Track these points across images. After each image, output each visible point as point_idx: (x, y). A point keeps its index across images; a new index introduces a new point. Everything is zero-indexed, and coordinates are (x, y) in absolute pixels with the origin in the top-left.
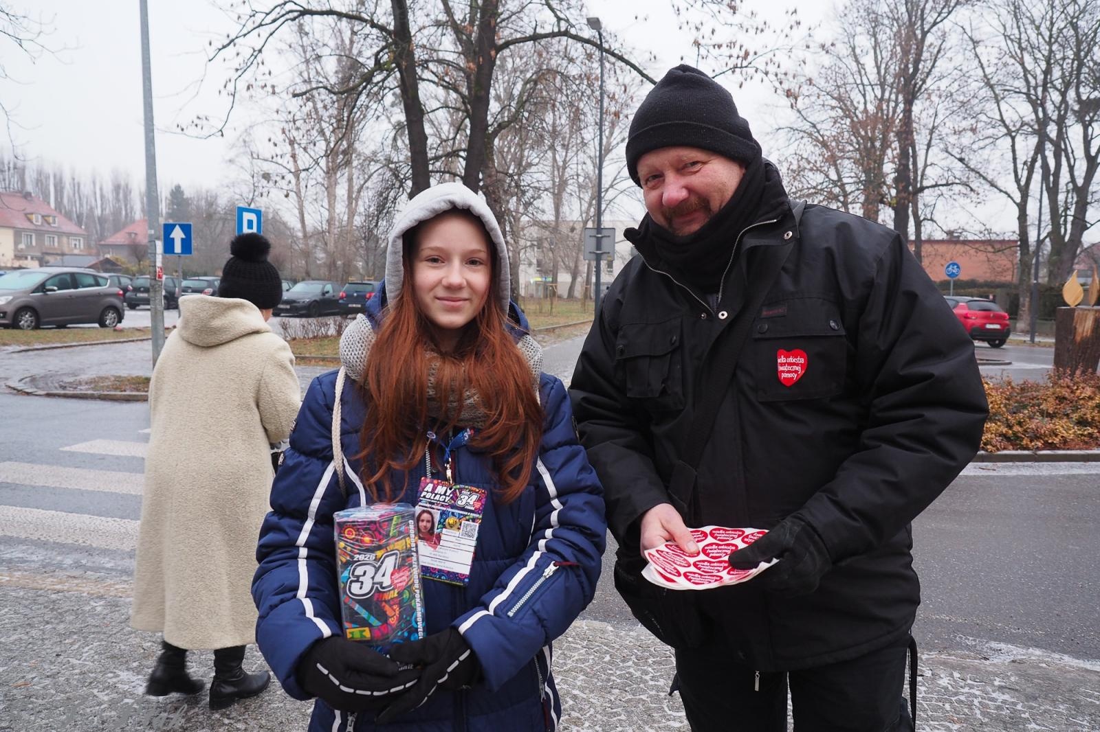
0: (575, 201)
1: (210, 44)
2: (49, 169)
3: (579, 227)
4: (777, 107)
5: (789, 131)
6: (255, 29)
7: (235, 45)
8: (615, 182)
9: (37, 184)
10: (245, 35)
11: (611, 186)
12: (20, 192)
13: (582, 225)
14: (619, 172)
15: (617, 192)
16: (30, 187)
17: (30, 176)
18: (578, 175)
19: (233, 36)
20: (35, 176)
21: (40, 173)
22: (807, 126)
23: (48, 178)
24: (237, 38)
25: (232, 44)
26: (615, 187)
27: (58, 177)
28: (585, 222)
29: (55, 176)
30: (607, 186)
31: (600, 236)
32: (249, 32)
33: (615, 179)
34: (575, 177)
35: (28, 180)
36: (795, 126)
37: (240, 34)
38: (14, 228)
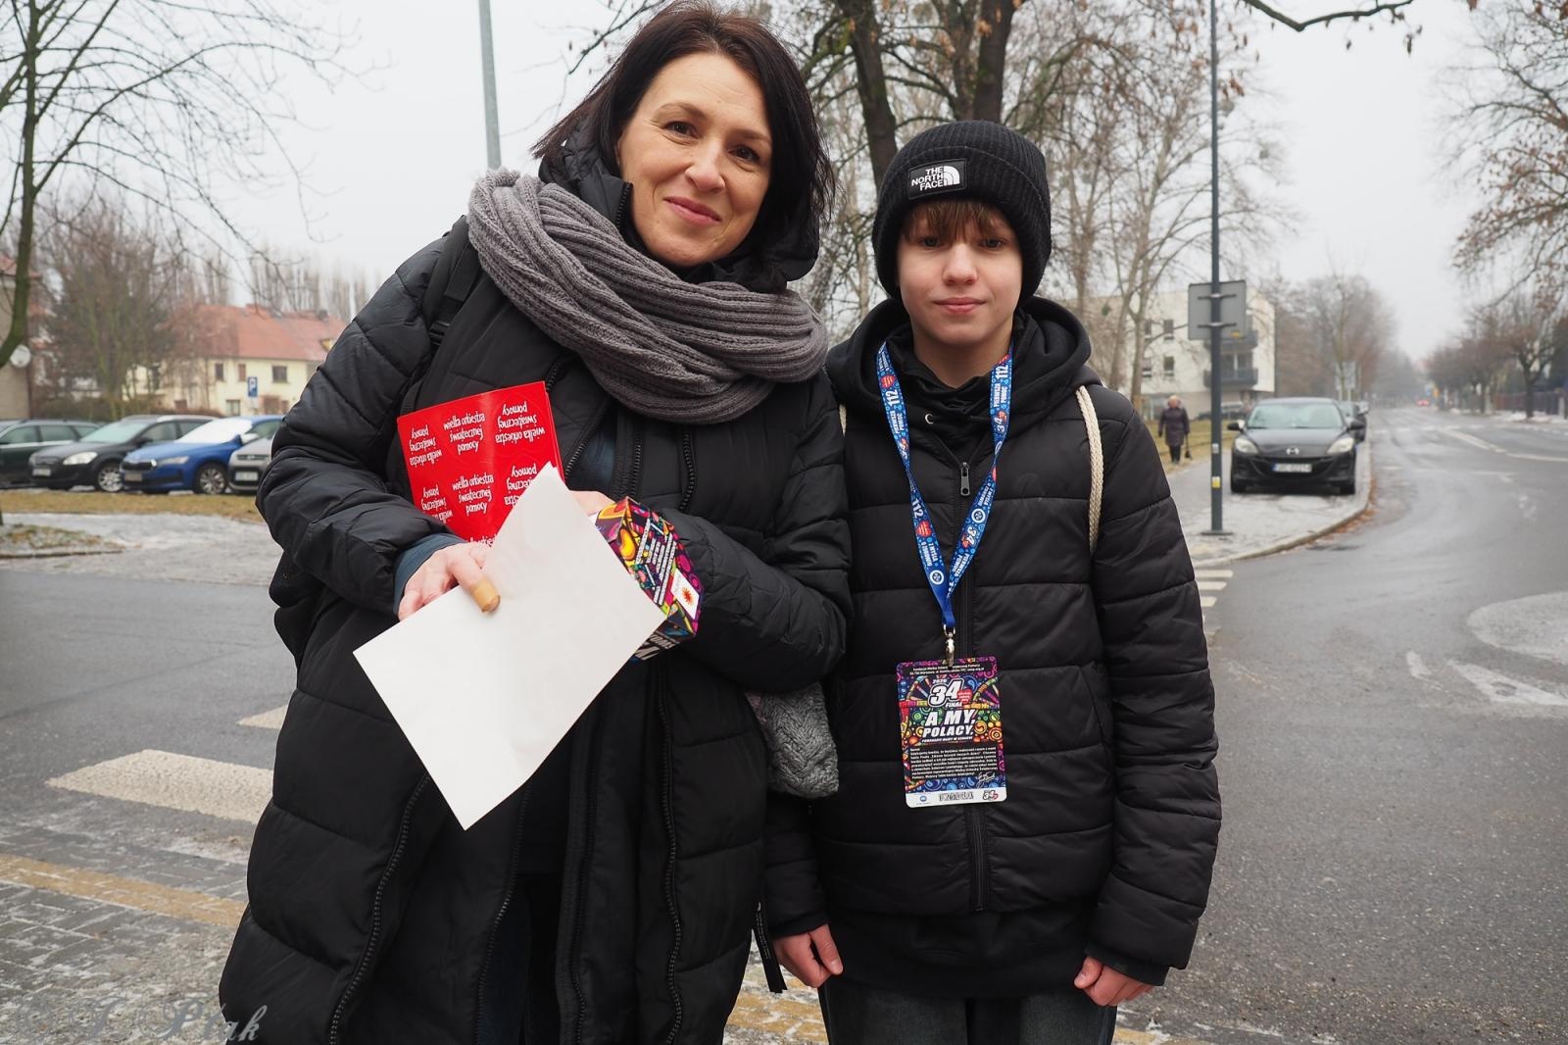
0: (1109, 263)
1: (571, 48)
2: (348, 278)
3: (1116, 306)
4: (1471, 69)
5: (1495, 111)
6: (636, 14)
7: (606, 45)
8: (1176, 228)
9: (334, 300)
10: (620, 27)
11: (1170, 235)
12: (314, 311)
13: (1121, 302)
14: (1182, 211)
15: (1180, 244)
16: (324, 304)
17: (325, 288)
18: (1112, 221)
19: (603, 30)
20: (330, 287)
21: (337, 283)
22: (1530, 97)
23: (347, 289)
24: (609, 33)
25: (602, 44)
26: (1177, 235)
27: (359, 287)
28: (1127, 298)
29: (356, 286)
30: (1163, 235)
31: (1217, 296)
32: (627, 21)
33: (1175, 223)
34: (1109, 225)
35: (322, 295)
36: (1506, 100)
37: (614, 26)
38: (306, 361)
